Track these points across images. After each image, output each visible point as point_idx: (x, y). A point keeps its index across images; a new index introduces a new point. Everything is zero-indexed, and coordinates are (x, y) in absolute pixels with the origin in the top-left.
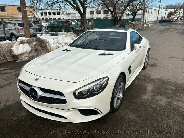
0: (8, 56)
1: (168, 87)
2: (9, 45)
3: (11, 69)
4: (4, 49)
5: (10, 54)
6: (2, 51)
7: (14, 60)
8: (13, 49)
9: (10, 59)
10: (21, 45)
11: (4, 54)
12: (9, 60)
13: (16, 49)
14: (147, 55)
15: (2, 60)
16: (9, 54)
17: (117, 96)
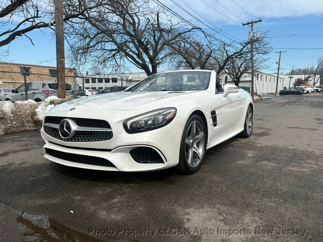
0: (28, 122)
2: (31, 106)
4: (24, 111)
5: (32, 117)
6: (19, 113)
7: (36, 128)
8: (37, 110)
9: (29, 126)
10: (50, 106)
11: (23, 118)
12: (28, 128)
13: (41, 111)
14: (250, 116)
15: (18, 126)
16: (30, 118)
17: (194, 150)
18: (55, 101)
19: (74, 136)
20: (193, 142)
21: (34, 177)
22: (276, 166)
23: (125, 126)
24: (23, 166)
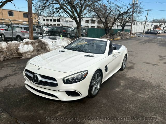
0: (15, 53)
1: (136, 84)
2: (16, 45)
3: (17, 63)
4: (12, 47)
5: (17, 51)
6: (10, 49)
7: (19, 57)
8: (19, 48)
9: (15, 56)
10: (26, 46)
11: (12, 51)
12: (15, 57)
13: (22, 48)
15: (10, 56)
16: (15, 51)
17: (95, 86)
18: (28, 42)
19: (40, 82)
20: (95, 83)
21: (21, 96)
22: (133, 93)
23: (63, 80)
24: (15, 87)
